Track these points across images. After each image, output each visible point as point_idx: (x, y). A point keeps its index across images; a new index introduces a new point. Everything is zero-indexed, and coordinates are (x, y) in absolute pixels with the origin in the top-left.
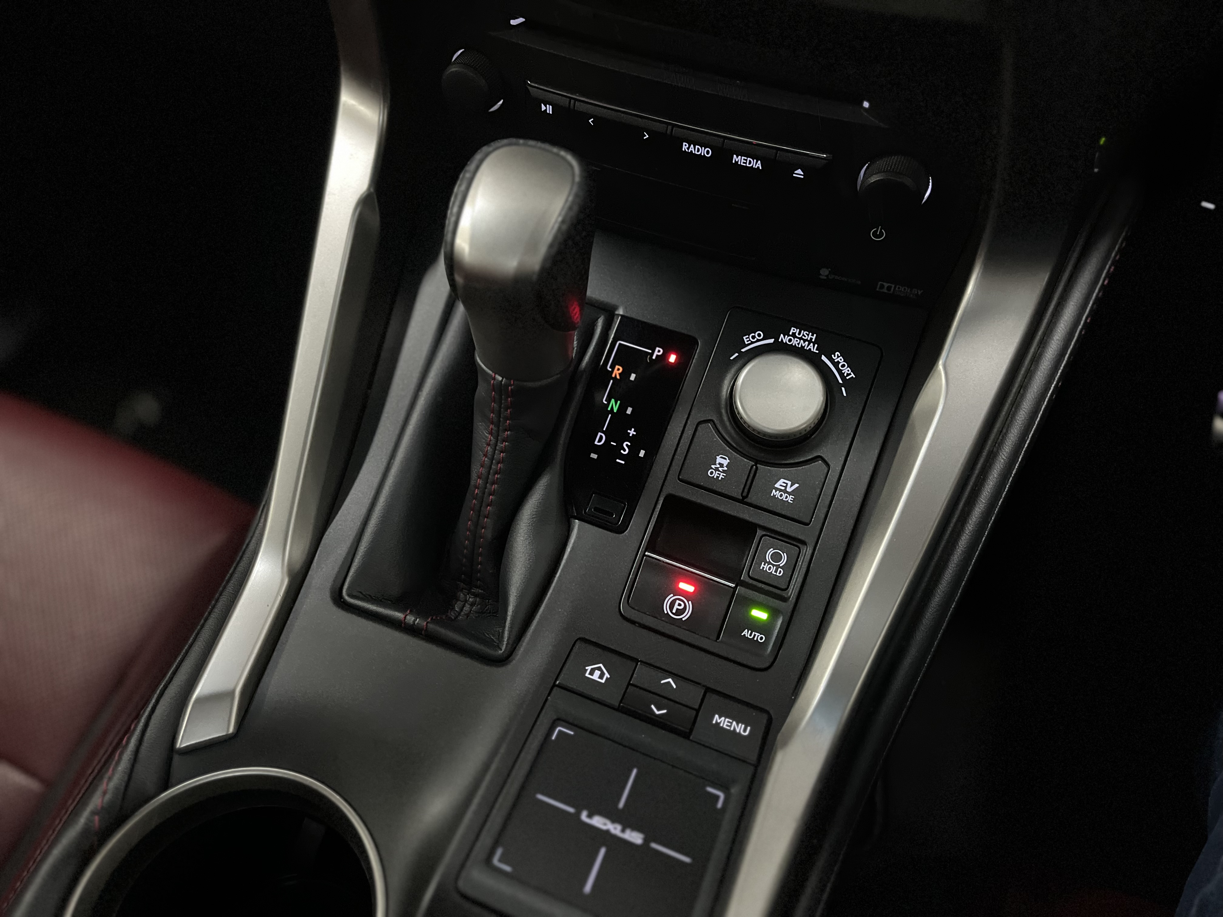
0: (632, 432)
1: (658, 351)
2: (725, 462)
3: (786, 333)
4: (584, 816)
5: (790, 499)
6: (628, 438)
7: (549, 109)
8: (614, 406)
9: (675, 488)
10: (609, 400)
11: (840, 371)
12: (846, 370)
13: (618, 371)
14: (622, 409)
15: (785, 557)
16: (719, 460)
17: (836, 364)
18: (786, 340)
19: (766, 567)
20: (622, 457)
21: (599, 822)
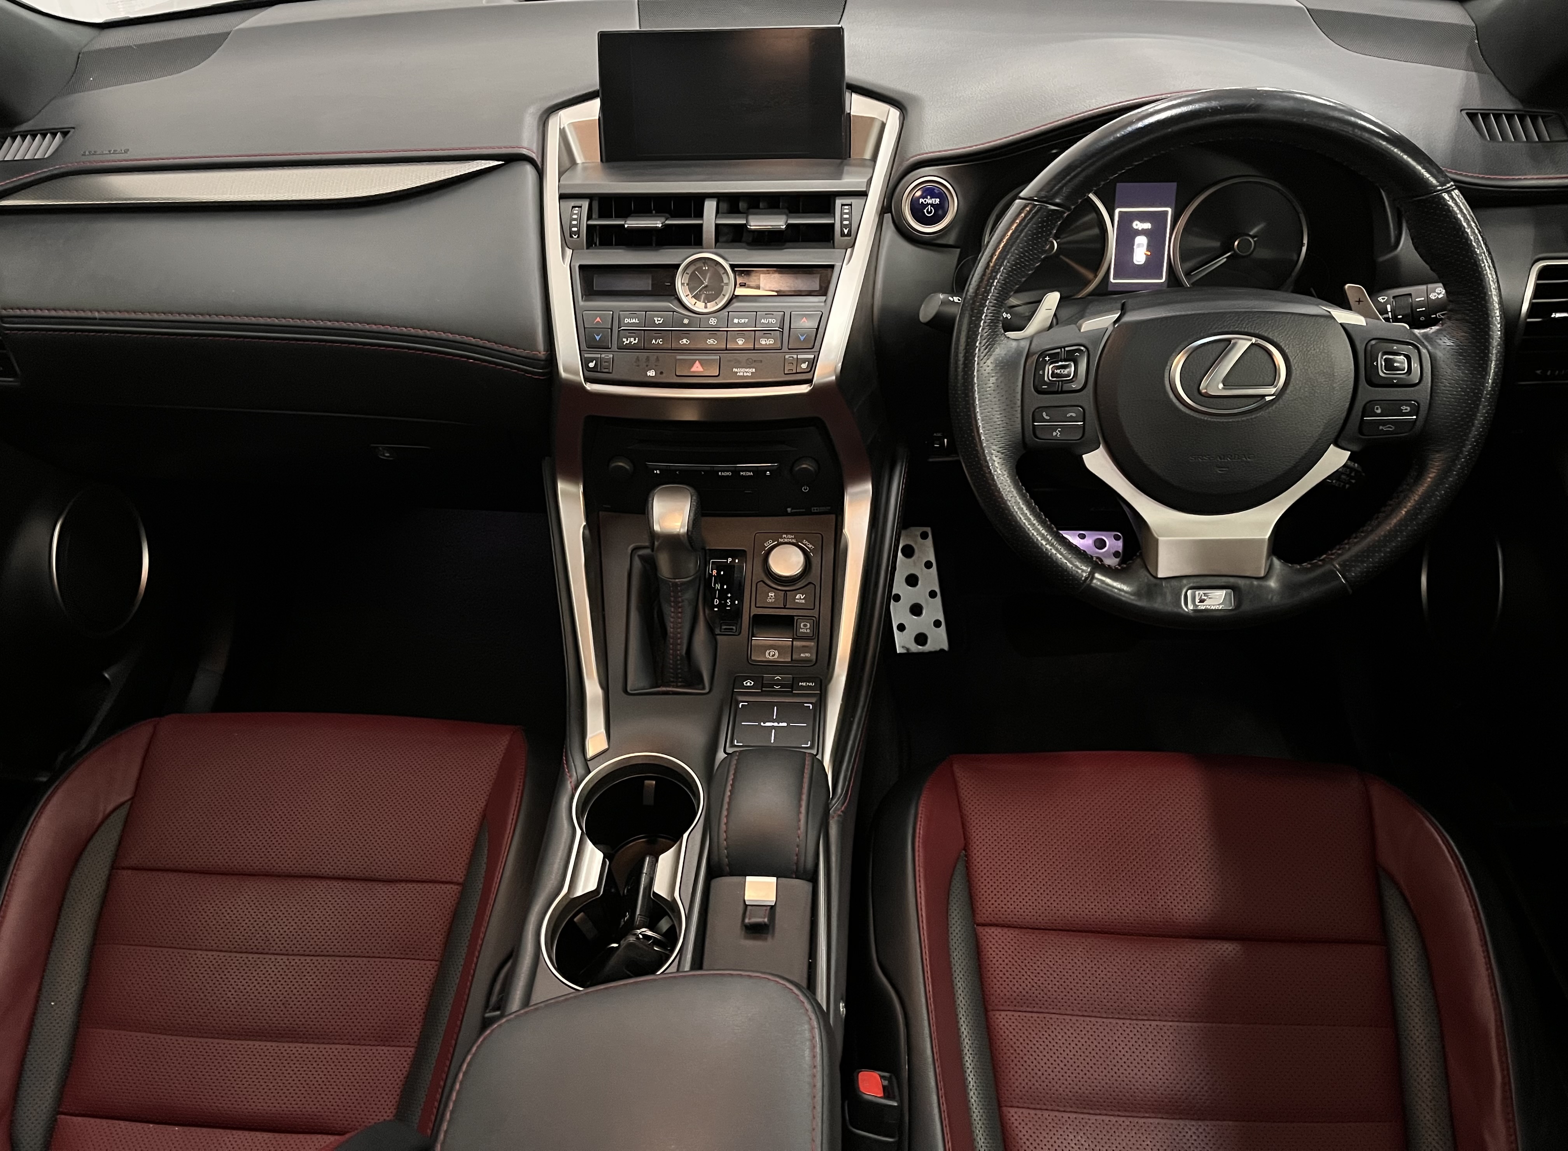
0: (729, 595)
1: (730, 560)
2: (773, 595)
3: (782, 538)
4: (762, 724)
5: (803, 601)
6: (729, 598)
7: (658, 472)
8: (718, 586)
9: (755, 611)
10: (715, 585)
11: (808, 547)
12: (810, 546)
13: (715, 572)
14: (722, 587)
15: (808, 625)
16: (770, 594)
17: (805, 545)
18: (782, 540)
19: (802, 630)
20: (728, 606)
21: (768, 724)
